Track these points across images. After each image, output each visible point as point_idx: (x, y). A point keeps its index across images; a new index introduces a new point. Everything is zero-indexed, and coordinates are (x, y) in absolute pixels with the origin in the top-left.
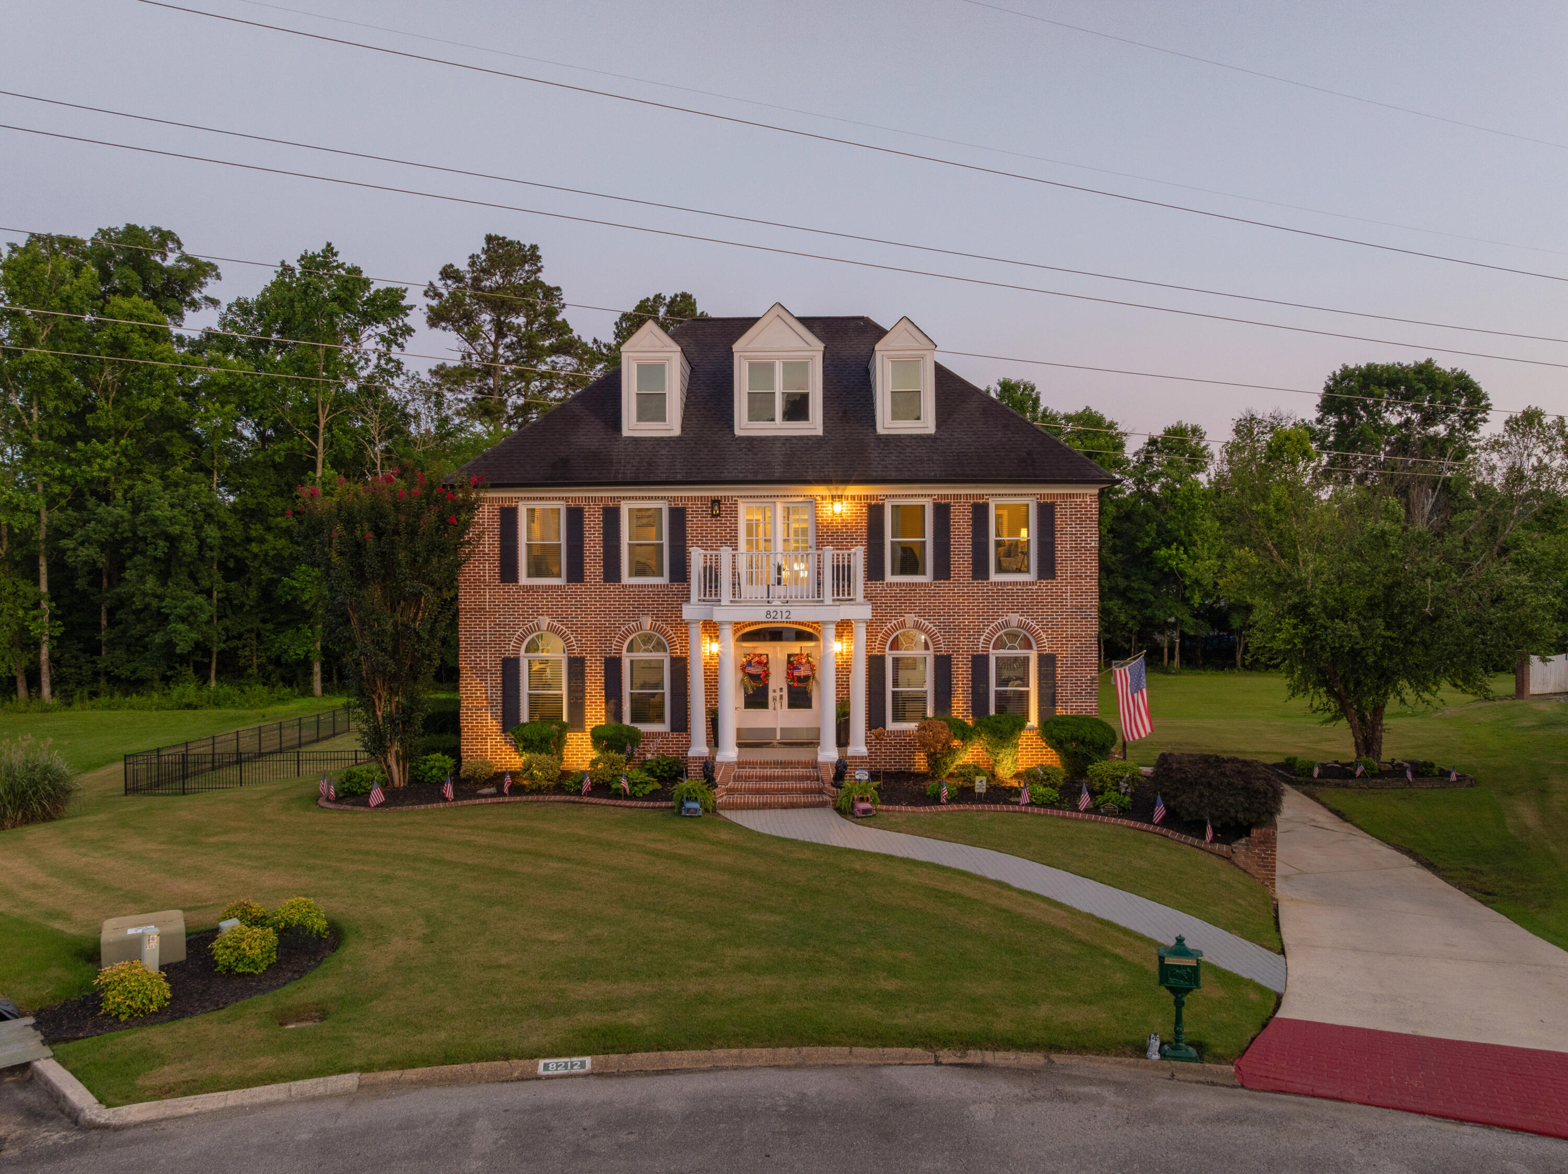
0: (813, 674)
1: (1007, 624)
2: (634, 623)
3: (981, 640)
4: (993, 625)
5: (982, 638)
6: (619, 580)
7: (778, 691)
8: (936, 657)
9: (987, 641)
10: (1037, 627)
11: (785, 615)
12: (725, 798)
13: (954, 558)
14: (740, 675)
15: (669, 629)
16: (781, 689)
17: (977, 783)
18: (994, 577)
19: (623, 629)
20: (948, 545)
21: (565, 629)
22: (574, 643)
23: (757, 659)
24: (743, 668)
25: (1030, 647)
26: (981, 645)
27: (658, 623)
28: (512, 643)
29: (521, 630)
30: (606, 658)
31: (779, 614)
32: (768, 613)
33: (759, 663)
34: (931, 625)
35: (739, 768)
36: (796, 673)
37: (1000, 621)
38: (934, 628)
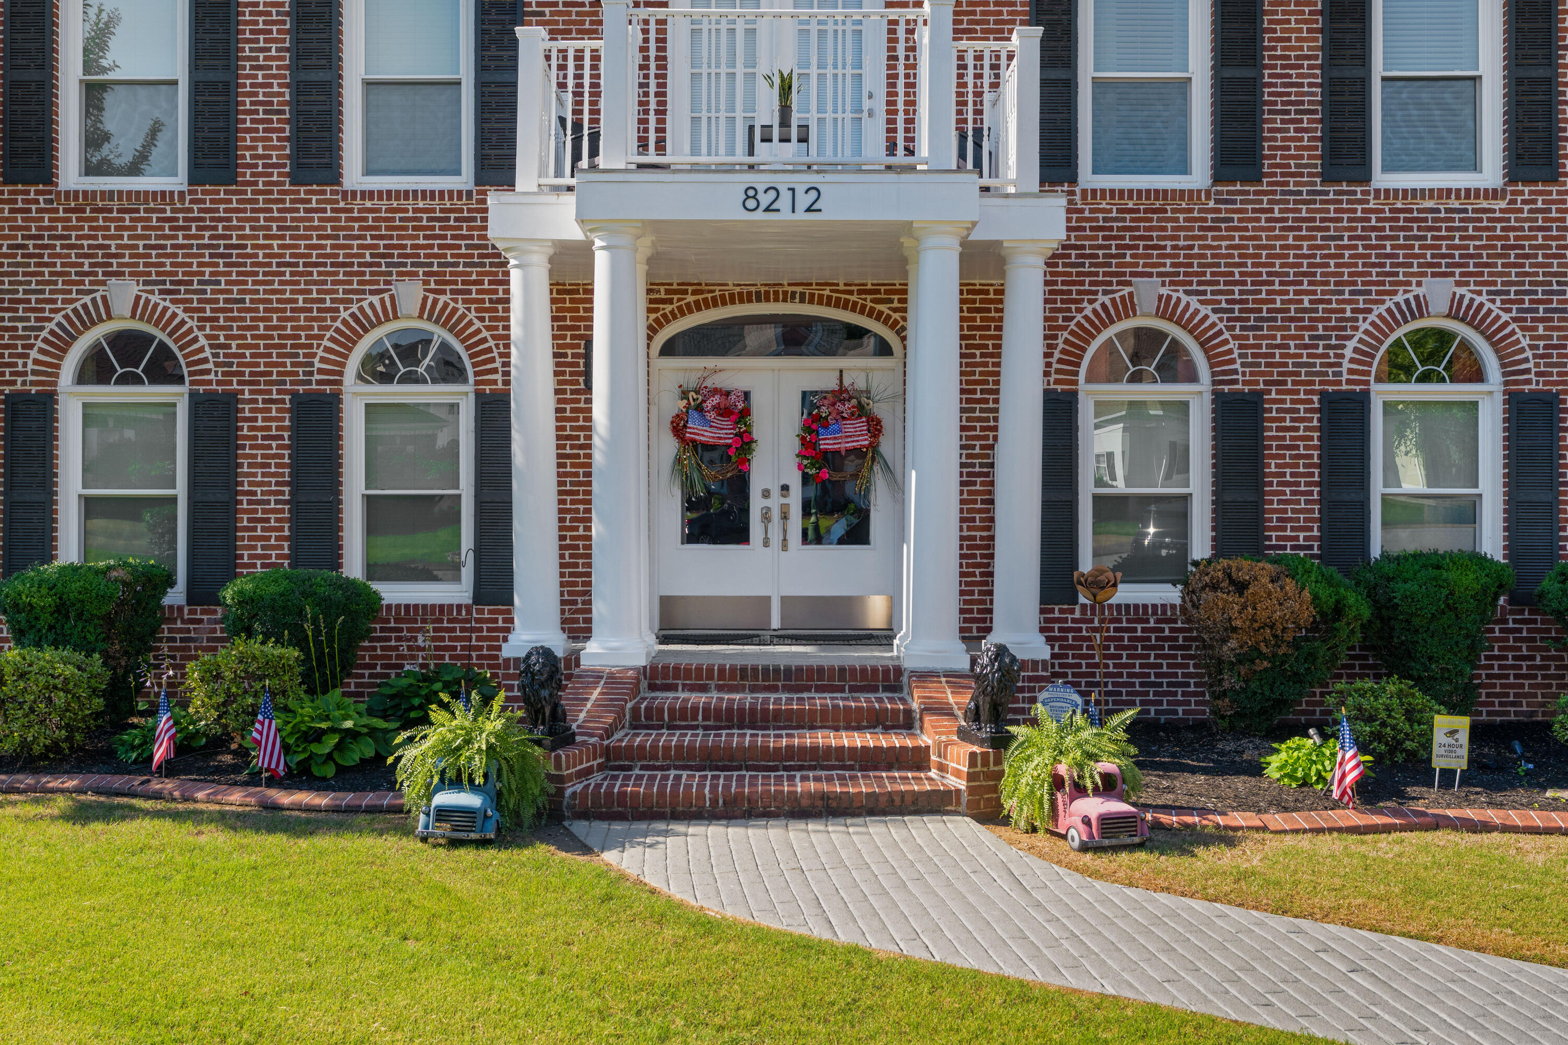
0: (874, 447)
1: (1419, 308)
2: (375, 299)
3: (1348, 353)
4: (1382, 309)
5: (1351, 344)
6: (336, 179)
7: (776, 492)
8: (1218, 396)
9: (1364, 355)
10: (1505, 317)
11: (804, 200)
12: (597, 777)
13: (1272, 122)
14: (669, 446)
15: (472, 315)
16: (785, 488)
17: (1439, 737)
18: (1382, 179)
19: (344, 315)
20: (1253, 86)
21: (181, 315)
22: (208, 353)
23: (716, 400)
24: (678, 428)
25: (1478, 376)
26: (1346, 365)
27: (443, 299)
28: (34, 354)
29: (59, 317)
30: (294, 394)
31: (786, 196)
32: (750, 193)
33: (724, 412)
34: (1205, 310)
35: (652, 687)
36: (827, 443)
37: (1400, 298)
38: (1214, 318)
